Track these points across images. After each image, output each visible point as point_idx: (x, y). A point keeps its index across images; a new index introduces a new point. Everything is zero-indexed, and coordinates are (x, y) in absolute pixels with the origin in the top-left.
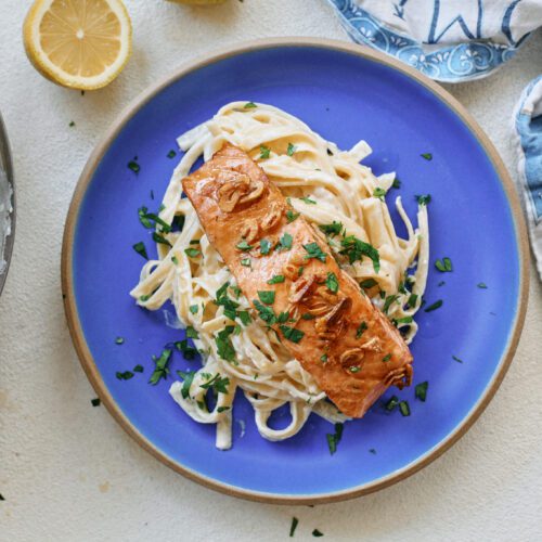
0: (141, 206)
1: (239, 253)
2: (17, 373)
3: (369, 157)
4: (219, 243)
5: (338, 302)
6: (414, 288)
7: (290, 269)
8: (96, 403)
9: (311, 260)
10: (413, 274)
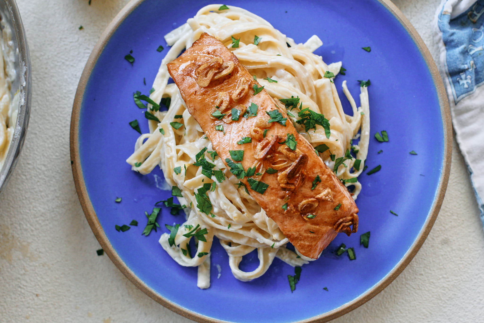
0: (135, 91)
1: (214, 121)
2: (36, 229)
3: (321, 48)
4: (198, 113)
5: (296, 158)
6: (358, 155)
7: (256, 131)
8: (100, 253)
9: (273, 123)
10: (357, 144)
